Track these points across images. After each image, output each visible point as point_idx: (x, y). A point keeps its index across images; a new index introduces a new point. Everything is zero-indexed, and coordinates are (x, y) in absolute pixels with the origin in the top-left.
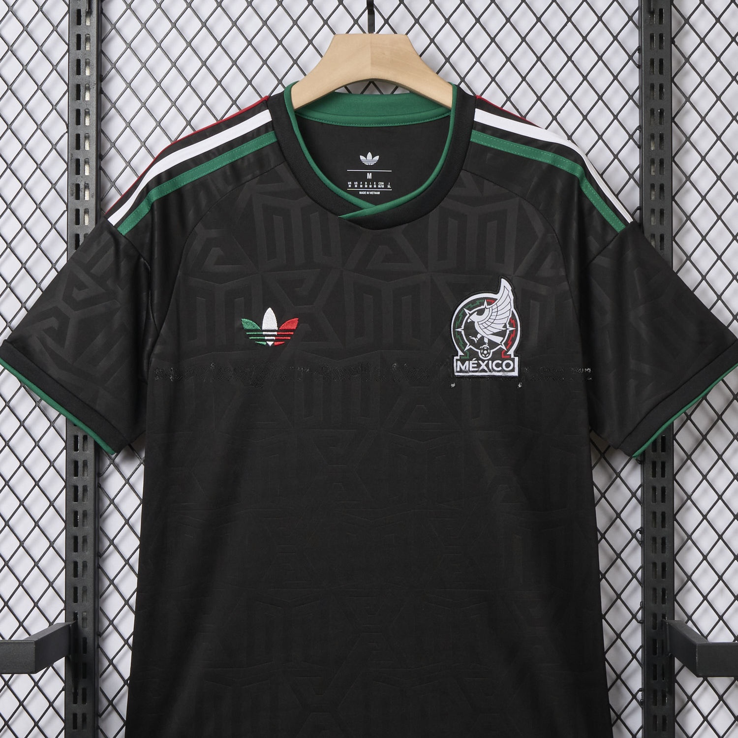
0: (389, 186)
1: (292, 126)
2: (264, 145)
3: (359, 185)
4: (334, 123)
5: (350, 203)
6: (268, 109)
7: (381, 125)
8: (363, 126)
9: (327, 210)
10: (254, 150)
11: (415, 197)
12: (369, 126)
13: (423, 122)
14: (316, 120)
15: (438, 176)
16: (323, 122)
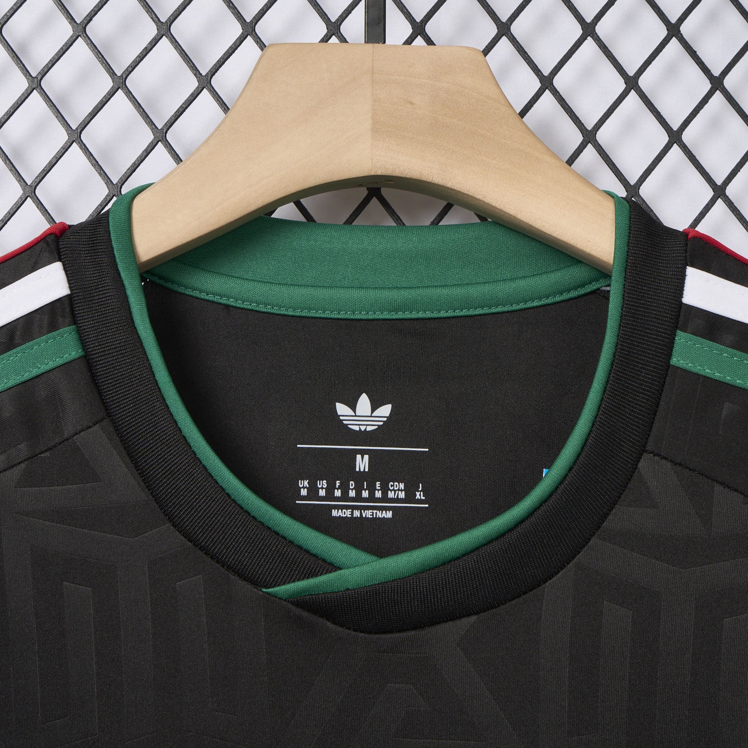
0: (419, 495)
1: (130, 313)
2: (44, 368)
3: (330, 489)
4: (261, 308)
5: (300, 547)
6: (60, 260)
7: (400, 315)
8: (347, 316)
9: (229, 568)
10: (11, 383)
11: (501, 536)
12: (363, 316)
13: (522, 306)
14: (210, 297)
15: (571, 469)
16: (231, 302)
